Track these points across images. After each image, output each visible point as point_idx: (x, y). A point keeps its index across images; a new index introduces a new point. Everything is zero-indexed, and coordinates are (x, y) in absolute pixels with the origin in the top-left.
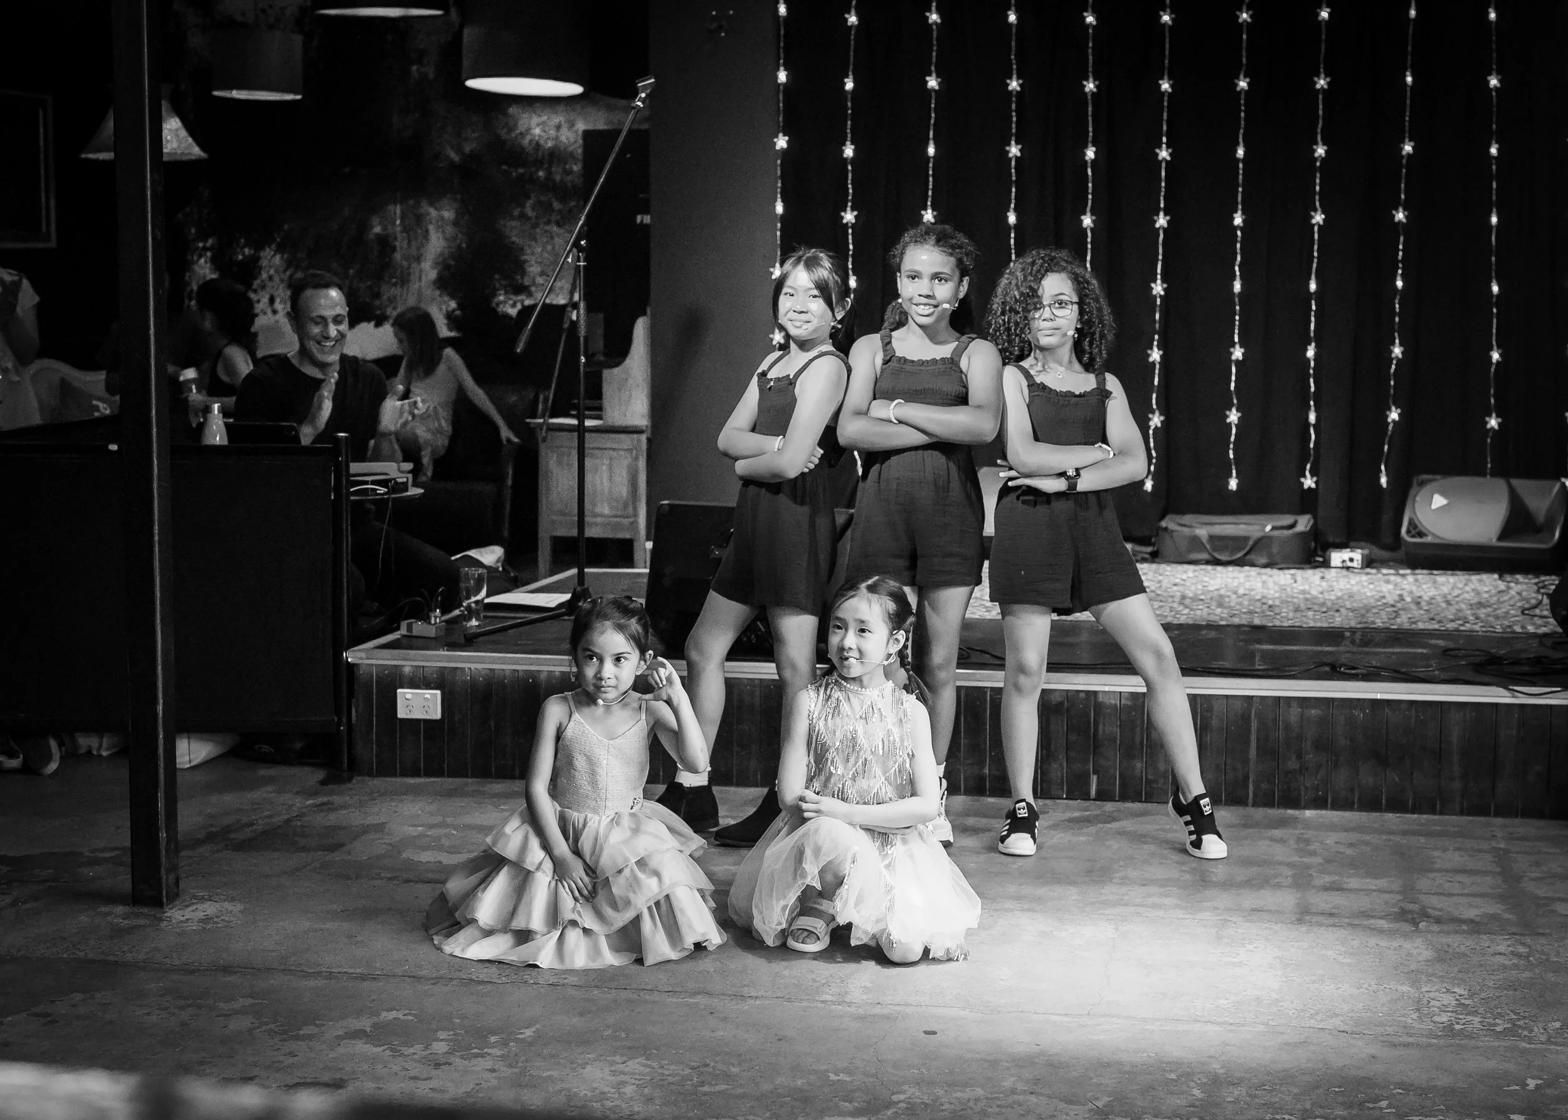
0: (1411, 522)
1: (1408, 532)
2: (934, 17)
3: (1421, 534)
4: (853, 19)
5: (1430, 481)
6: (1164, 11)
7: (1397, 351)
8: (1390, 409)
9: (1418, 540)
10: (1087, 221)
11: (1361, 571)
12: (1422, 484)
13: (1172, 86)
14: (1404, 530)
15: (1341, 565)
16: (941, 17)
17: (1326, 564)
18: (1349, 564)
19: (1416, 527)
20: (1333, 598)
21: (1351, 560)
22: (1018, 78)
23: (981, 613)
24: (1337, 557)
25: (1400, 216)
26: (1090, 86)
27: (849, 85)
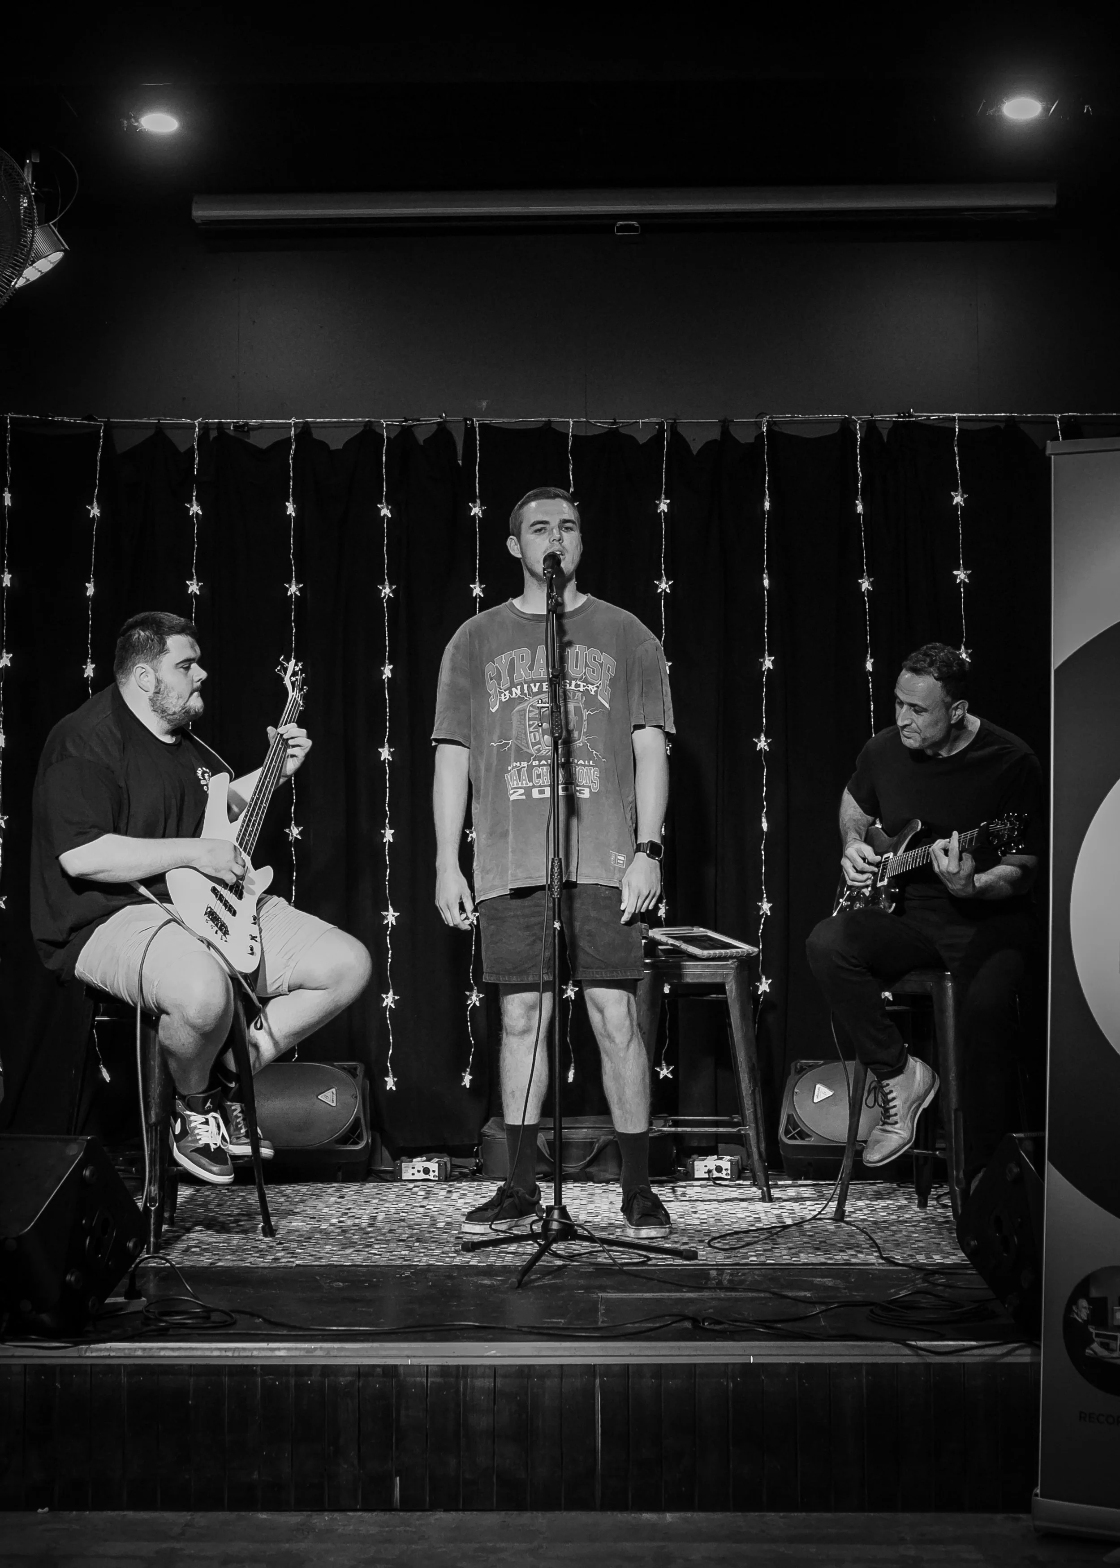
0: (790, 1117)
1: (787, 1132)
2: (195, 509)
3: (802, 1135)
4: (95, 511)
5: (812, 1067)
6: (474, 502)
7: (766, 907)
8: (760, 980)
9: (799, 1142)
10: (385, 753)
11: (732, 1183)
12: (801, 1071)
13: (483, 590)
14: (781, 1130)
15: (706, 1176)
16: (202, 509)
17: (689, 1176)
18: (716, 1174)
19: (796, 1126)
20: (697, 1222)
21: (719, 1169)
22: (298, 583)
23: (252, 1259)
24: (702, 1166)
25: (762, 744)
26: (386, 591)
27: (90, 590)
